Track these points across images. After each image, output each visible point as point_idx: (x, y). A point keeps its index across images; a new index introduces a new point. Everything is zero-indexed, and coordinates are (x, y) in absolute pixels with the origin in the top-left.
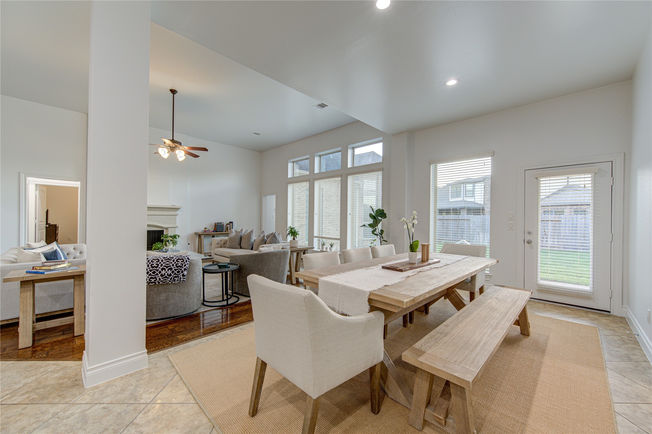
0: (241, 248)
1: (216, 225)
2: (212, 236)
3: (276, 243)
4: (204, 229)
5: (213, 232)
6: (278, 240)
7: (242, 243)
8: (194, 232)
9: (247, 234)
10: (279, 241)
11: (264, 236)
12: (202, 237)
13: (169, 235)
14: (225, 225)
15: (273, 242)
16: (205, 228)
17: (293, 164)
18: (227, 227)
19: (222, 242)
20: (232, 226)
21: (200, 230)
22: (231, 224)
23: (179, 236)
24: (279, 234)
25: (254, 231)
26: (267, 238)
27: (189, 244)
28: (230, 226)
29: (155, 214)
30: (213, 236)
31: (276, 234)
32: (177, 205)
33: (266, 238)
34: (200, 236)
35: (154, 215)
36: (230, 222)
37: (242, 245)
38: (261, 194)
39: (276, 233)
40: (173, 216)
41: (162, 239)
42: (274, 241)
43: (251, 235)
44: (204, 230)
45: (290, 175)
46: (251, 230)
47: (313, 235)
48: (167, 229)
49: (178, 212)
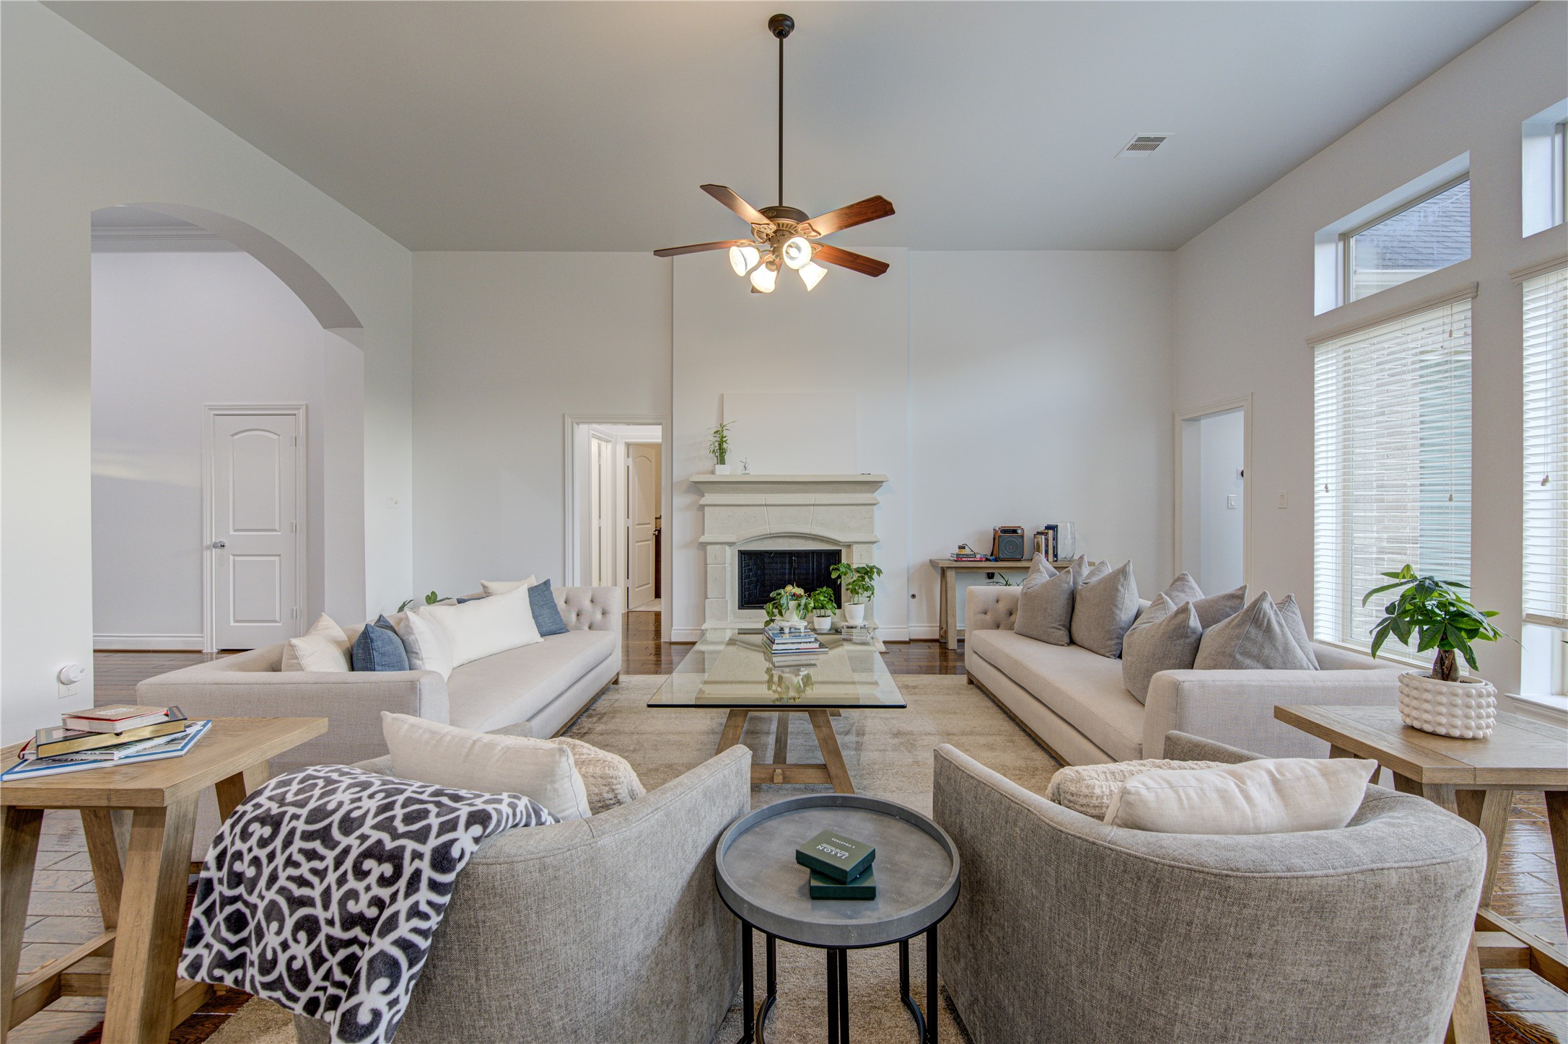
0: (1072, 642)
1: (997, 537)
2: (985, 576)
3: (1268, 667)
4: (957, 551)
5: (987, 560)
6: (1286, 644)
7: (1075, 618)
8: (927, 559)
9: (1100, 582)
10: (1287, 649)
11: (1184, 610)
12: (951, 575)
13: (854, 566)
14: (1029, 534)
15: (1246, 654)
16: (962, 547)
17: (1341, 245)
18: (1038, 543)
19: (1002, 607)
20: (1055, 539)
21: (946, 551)
22: (1051, 532)
23: (879, 572)
24: (1285, 603)
25: (1131, 568)
26: (1206, 625)
27: (913, 596)
28: (1047, 540)
29: (816, 503)
30: (988, 574)
31: (1266, 606)
32: (875, 474)
33: (1194, 622)
34: (943, 571)
35: (814, 505)
36: (1048, 528)
37: (1079, 631)
38: (1173, 416)
39: (1269, 598)
40: (863, 507)
41: (834, 575)
42: (1255, 651)
43: (1117, 590)
44: (957, 555)
45: (1325, 299)
46: (1120, 565)
47: (1520, 610)
48: (849, 546)
49: (878, 495)
